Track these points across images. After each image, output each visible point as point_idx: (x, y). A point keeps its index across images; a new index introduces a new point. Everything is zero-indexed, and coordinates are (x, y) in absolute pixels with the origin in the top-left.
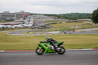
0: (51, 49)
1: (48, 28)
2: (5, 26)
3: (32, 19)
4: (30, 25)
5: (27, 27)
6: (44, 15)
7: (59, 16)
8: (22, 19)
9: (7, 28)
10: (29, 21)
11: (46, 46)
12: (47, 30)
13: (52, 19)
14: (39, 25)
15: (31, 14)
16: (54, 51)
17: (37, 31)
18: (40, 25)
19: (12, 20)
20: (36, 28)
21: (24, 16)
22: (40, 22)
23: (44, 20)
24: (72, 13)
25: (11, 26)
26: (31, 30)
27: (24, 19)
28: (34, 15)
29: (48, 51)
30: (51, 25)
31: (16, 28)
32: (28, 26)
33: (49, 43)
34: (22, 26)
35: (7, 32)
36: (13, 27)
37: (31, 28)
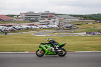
0: (51, 51)
1: (74, 29)
2: (29, 27)
3: (57, 20)
4: (56, 26)
5: (52, 28)
6: (70, 15)
7: (85, 17)
8: (46, 20)
9: (31, 28)
10: (54, 22)
11: (47, 48)
12: (72, 31)
13: (78, 20)
14: (64, 26)
15: (56, 15)
16: (55, 53)
17: (62, 32)
18: (66, 25)
19: (37, 21)
20: (61, 29)
21: (49, 16)
22: (65, 23)
23: (70, 20)
24: (98, 14)
25: (36, 27)
26: (56, 31)
27: (49, 19)
28: (60, 16)
29: (48, 53)
30: (76, 26)
31: (40, 28)
32: (53, 26)
33: (50, 45)
34: (47, 27)
35: (31, 33)
36: (37, 28)
37: (56, 28)
